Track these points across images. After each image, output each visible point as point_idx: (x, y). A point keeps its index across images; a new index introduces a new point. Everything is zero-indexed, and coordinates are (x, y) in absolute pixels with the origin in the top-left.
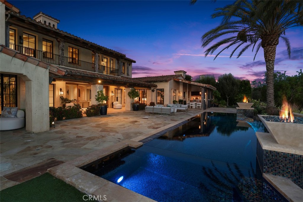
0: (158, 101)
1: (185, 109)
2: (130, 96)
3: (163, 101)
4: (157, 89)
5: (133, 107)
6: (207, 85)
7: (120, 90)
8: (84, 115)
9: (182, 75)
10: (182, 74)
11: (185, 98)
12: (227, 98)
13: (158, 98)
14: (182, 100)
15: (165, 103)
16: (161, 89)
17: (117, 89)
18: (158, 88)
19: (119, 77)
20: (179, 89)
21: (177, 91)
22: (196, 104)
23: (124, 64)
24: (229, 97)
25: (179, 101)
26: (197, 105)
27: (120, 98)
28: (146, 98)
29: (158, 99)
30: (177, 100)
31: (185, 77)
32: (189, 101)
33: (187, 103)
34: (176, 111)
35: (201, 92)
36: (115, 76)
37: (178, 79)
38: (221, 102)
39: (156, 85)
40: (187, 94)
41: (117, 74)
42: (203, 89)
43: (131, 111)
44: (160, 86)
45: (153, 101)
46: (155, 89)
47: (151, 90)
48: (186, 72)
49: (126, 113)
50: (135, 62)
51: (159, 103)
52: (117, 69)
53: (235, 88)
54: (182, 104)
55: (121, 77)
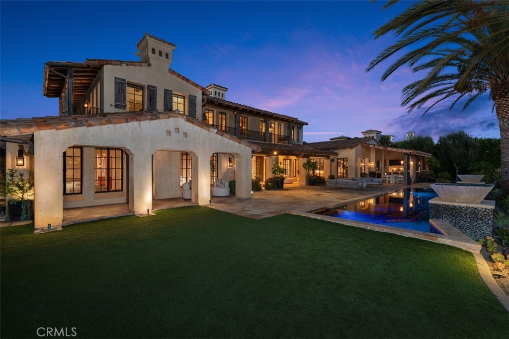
0: (339, 174)
1: (378, 183)
2: (305, 168)
3: (347, 173)
4: (338, 159)
5: (308, 181)
6: (412, 152)
7: (289, 160)
8: (263, 188)
9: (375, 138)
10: (374, 135)
11: (379, 169)
12: (456, 168)
13: (339, 169)
14: (375, 172)
15: (350, 176)
16: (343, 158)
17: (286, 159)
18: (339, 156)
19: (290, 145)
20: (369, 157)
21: (367, 160)
22: (396, 177)
23: (293, 127)
24: (460, 166)
25: (369, 174)
26: (398, 180)
27: (289, 170)
28: (323, 170)
29: (339, 172)
30: (367, 172)
31: (379, 139)
32: (386, 174)
33: (382, 176)
34: (365, 186)
35: (403, 160)
36: (285, 144)
37: (368, 144)
38: (439, 174)
39: (337, 153)
40: (382, 163)
41: (287, 141)
42: (406, 157)
43: (307, 186)
44: (343, 154)
45: (333, 174)
46: (335, 159)
47: (329, 160)
48: (381, 132)
49: (300, 188)
50: (307, 124)
51: (340, 176)
52: (287, 135)
53: (470, 152)
54: (374, 177)
55: (292, 145)
